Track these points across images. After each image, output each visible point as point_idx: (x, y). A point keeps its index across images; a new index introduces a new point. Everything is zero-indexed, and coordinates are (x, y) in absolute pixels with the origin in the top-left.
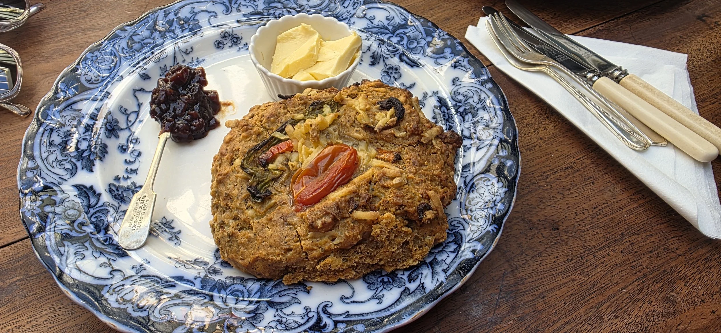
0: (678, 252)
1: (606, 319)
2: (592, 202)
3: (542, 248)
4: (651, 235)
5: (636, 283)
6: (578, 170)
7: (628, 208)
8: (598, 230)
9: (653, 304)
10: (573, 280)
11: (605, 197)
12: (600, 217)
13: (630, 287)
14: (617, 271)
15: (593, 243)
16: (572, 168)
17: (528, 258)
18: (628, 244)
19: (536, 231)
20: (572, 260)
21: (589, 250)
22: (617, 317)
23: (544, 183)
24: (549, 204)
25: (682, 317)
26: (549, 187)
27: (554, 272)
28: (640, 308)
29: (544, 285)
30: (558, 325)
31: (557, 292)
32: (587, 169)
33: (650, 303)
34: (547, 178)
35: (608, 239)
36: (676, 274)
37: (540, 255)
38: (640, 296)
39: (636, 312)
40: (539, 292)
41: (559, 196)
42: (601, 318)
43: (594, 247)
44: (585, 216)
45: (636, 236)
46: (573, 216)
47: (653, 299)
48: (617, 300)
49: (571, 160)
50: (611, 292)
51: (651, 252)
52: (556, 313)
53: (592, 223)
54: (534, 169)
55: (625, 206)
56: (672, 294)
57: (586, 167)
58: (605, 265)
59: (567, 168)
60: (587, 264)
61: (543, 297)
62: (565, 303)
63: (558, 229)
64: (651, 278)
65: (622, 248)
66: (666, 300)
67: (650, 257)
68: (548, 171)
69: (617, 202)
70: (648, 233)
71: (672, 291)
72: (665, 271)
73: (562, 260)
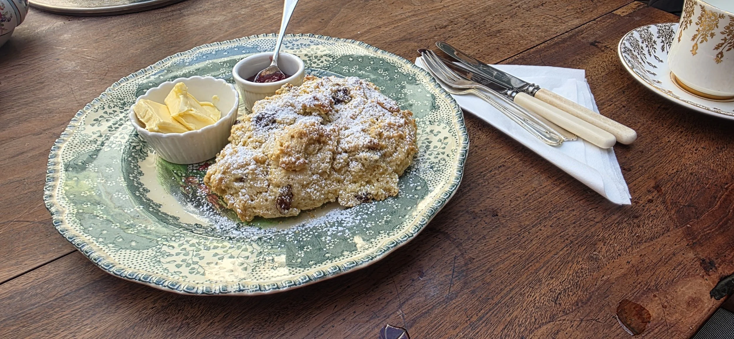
0: (596, 220)
1: (544, 281)
2: (523, 191)
3: (485, 232)
4: (573, 210)
5: (565, 249)
6: (509, 168)
7: (552, 192)
8: (530, 212)
9: (580, 263)
10: (514, 254)
11: (533, 185)
12: (531, 201)
13: (561, 253)
14: (549, 241)
15: (527, 223)
16: (504, 166)
17: (474, 242)
18: (555, 219)
19: (479, 220)
20: (511, 238)
21: (524, 228)
22: (552, 278)
23: (482, 181)
24: (488, 196)
25: (605, 269)
26: (487, 183)
27: (497, 250)
28: (571, 267)
29: (490, 262)
30: (505, 292)
31: (501, 266)
32: (516, 165)
33: (578, 263)
34: (484, 177)
35: (539, 217)
36: (596, 237)
37: (484, 238)
38: (570, 258)
39: (567, 272)
40: (487, 267)
41: (496, 190)
42: (540, 281)
43: (528, 225)
44: (518, 203)
45: (561, 212)
46: (508, 203)
47: (580, 259)
48: (551, 264)
49: (503, 160)
50: (546, 259)
51: (574, 223)
52: (502, 282)
53: (525, 207)
54: (472, 171)
55: (550, 191)
56: (595, 253)
57: (515, 164)
58: (538, 238)
59: (500, 167)
60: (524, 240)
61: (491, 271)
62: (509, 274)
63: (497, 215)
64: (577, 243)
65: (551, 223)
66: (591, 258)
67: (574, 227)
68: (485, 171)
69: (543, 188)
70: (570, 209)
71: (595, 251)
72: (587, 236)
73: (503, 240)
